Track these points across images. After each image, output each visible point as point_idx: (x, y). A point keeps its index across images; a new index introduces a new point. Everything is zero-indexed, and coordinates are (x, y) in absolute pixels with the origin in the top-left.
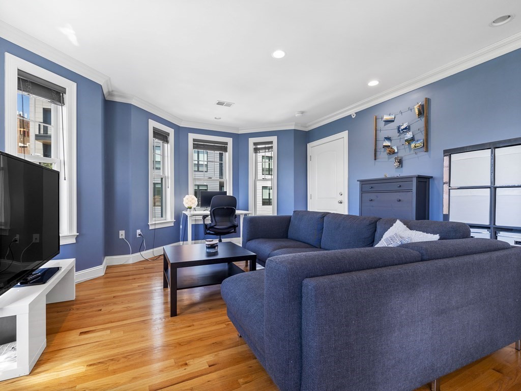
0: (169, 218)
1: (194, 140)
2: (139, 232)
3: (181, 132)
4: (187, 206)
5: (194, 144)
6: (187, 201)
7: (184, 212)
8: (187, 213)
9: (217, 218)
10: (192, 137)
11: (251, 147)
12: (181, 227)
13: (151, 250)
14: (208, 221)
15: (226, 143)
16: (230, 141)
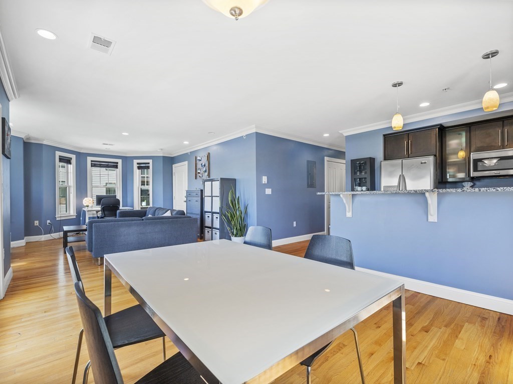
0: (72, 212)
1: (92, 161)
2: (48, 221)
3: (81, 156)
4: (85, 205)
5: (91, 164)
6: (85, 202)
7: (83, 209)
8: (85, 209)
9: (106, 213)
10: (89, 159)
11: (135, 166)
12: (81, 218)
13: (58, 233)
14: (100, 214)
15: (117, 163)
16: (120, 161)
